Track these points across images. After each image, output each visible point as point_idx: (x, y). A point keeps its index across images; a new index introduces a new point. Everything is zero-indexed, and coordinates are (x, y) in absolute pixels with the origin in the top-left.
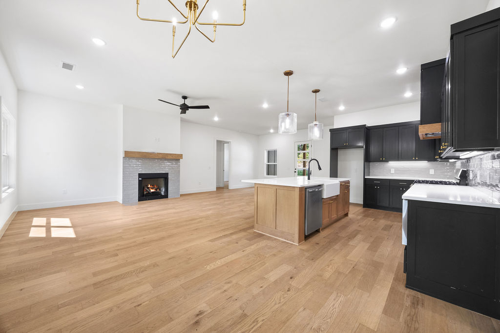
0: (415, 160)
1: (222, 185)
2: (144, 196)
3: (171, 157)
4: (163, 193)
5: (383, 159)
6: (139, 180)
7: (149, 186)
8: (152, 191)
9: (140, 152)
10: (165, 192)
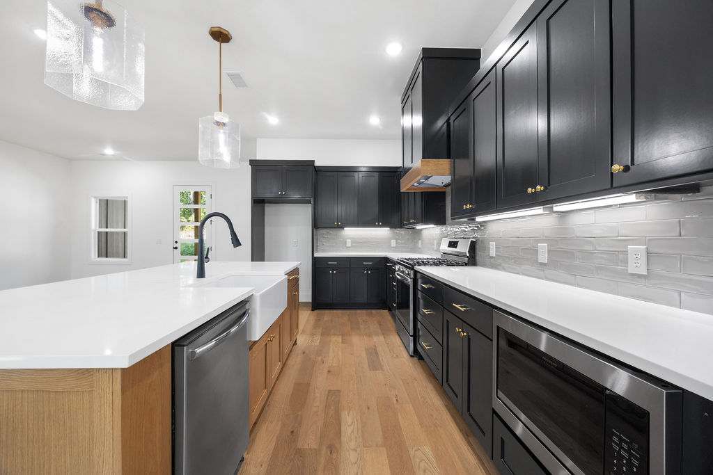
0: (379, 226)
5: (338, 223)
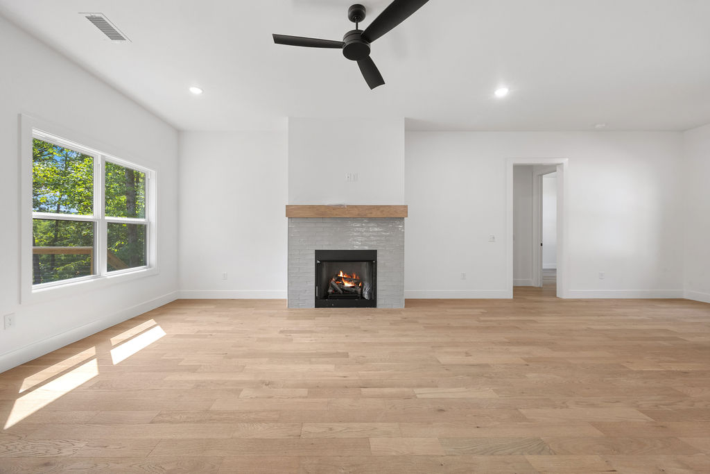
1: (534, 282)
2: (328, 296)
3: (379, 214)
4: (366, 296)
6: (317, 264)
7: (341, 275)
8: (347, 285)
9: (313, 207)
10: (370, 294)
